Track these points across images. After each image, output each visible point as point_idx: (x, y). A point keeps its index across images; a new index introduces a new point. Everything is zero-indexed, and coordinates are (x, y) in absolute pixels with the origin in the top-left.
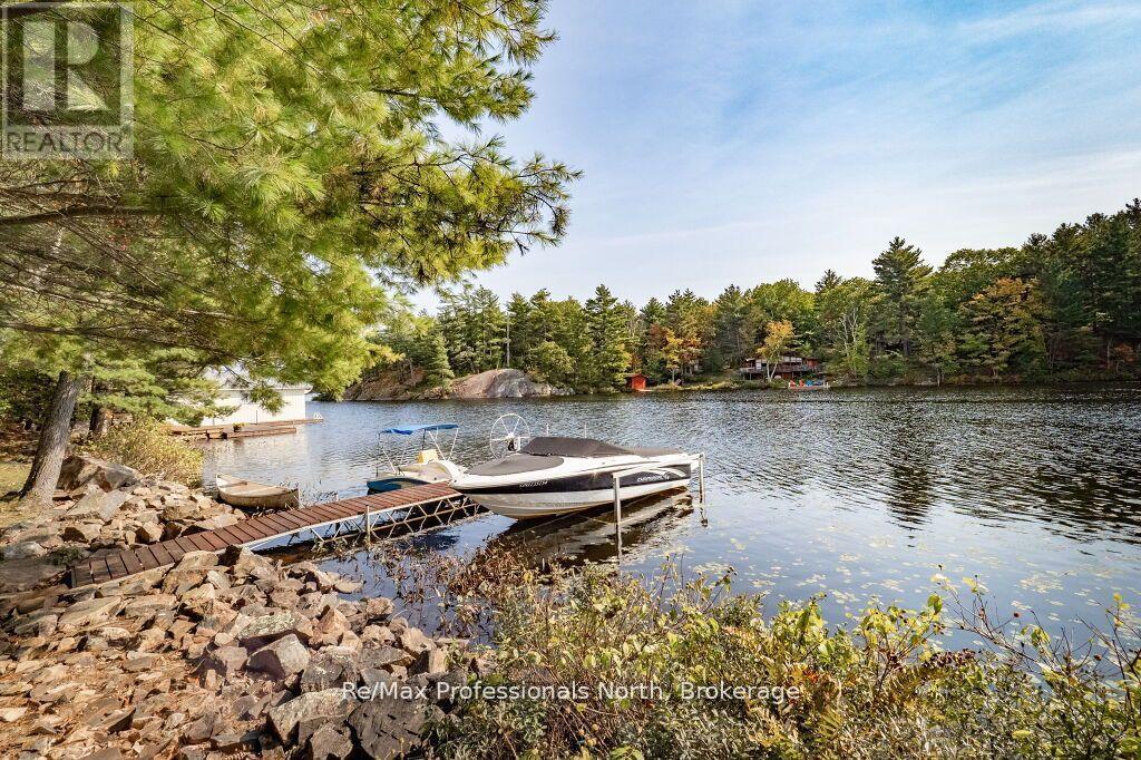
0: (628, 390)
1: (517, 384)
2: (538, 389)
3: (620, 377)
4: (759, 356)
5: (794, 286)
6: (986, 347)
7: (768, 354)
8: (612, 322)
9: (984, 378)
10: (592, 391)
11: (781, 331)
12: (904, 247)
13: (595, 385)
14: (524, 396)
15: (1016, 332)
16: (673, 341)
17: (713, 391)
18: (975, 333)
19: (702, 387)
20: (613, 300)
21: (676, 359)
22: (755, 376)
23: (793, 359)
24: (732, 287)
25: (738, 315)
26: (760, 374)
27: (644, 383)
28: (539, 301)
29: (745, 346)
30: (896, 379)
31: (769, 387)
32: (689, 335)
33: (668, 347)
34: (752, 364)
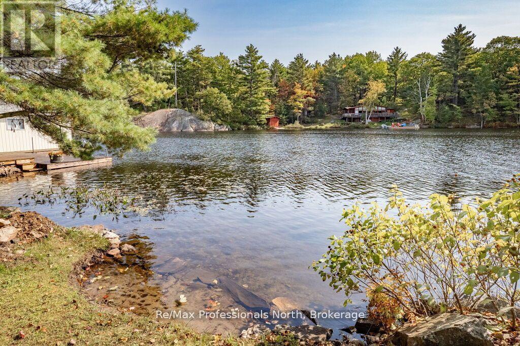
0: (267, 126)
2: (205, 125)
3: (263, 118)
4: (358, 105)
5: (377, 56)
7: (366, 104)
10: (243, 127)
11: (377, 88)
12: (464, 32)
13: (245, 123)
14: (196, 130)
16: (299, 91)
20: (260, 58)
21: (302, 106)
22: (354, 119)
24: (334, 55)
25: (338, 76)
26: (360, 119)
27: (278, 122)
28: (195, 55)
29: (343, 98)
30: (453, 123)
31: (368, 127)
32: (308, 88)
33: (295, 96)
34: (352, 111)
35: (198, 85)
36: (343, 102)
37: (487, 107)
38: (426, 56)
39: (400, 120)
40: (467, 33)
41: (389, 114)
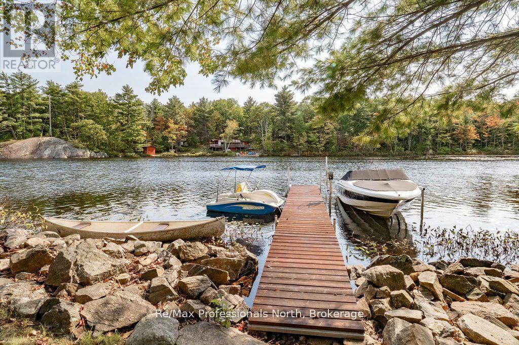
0: (144, 154)
1: (61, 148)
2: (80, 153)
3: (140, 146)
4: (221, 138)
5: (236, 102)
6: (318, 139)
7: (225, 137)
8: (135, 110)
9: (316, 153)
10: (120, 154)
11: (232, 126)
12: (287, 90)
13: (122, 151)
14: (69, 157)
15: (328, 134)
16: (172, 126)
17: (196, 156)
18: (315, 133)
19: (189, 154)
20: (135, 96)
21: (175, 137)
22: (218, 149)
23: (237, 141)
24: (204, 98)
25: (207, 115)
26: (221, 148)
27: (154, 151)
28: (74, 90)
29: (210, 133)
30: (283, 153)
31: (226, 155)
32: (181, 123)
33: (169, 130)
34: (216, 142)
35: (77, 116)
36: (211, 135)
37: (302, 142)
38: (267, 105)
39: (250, 149)
40: (290, 91)
41: (243, 145)
